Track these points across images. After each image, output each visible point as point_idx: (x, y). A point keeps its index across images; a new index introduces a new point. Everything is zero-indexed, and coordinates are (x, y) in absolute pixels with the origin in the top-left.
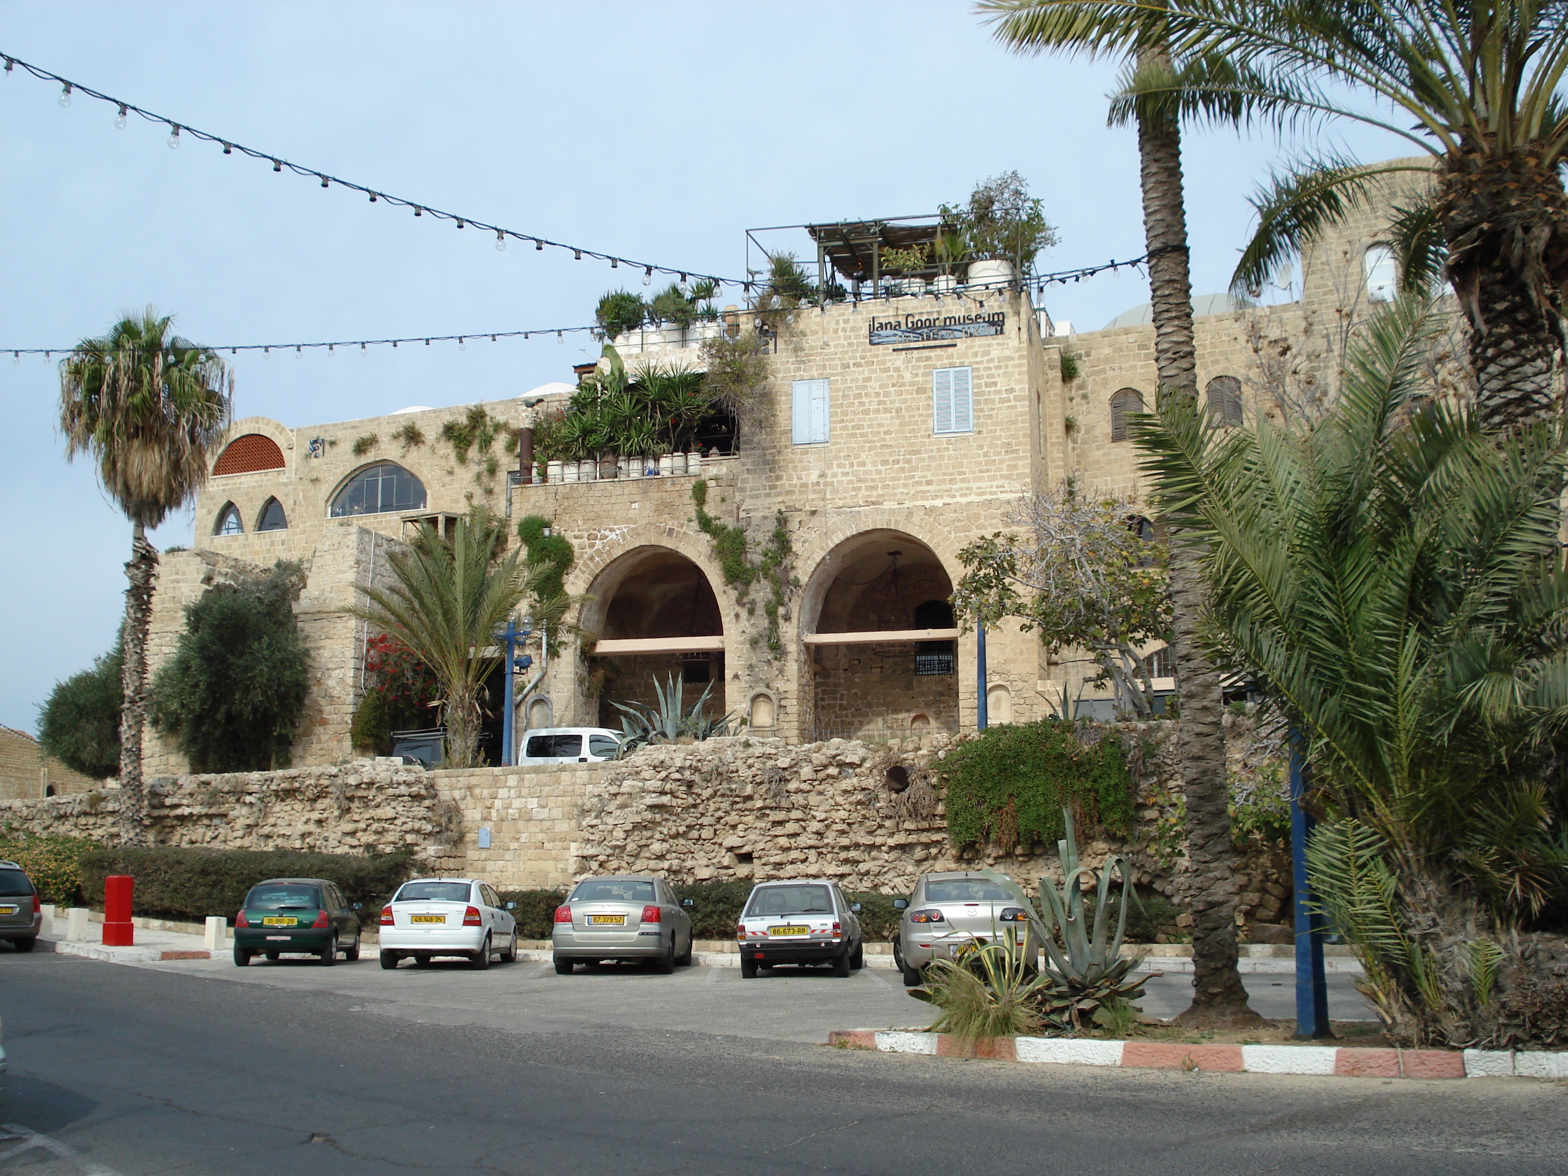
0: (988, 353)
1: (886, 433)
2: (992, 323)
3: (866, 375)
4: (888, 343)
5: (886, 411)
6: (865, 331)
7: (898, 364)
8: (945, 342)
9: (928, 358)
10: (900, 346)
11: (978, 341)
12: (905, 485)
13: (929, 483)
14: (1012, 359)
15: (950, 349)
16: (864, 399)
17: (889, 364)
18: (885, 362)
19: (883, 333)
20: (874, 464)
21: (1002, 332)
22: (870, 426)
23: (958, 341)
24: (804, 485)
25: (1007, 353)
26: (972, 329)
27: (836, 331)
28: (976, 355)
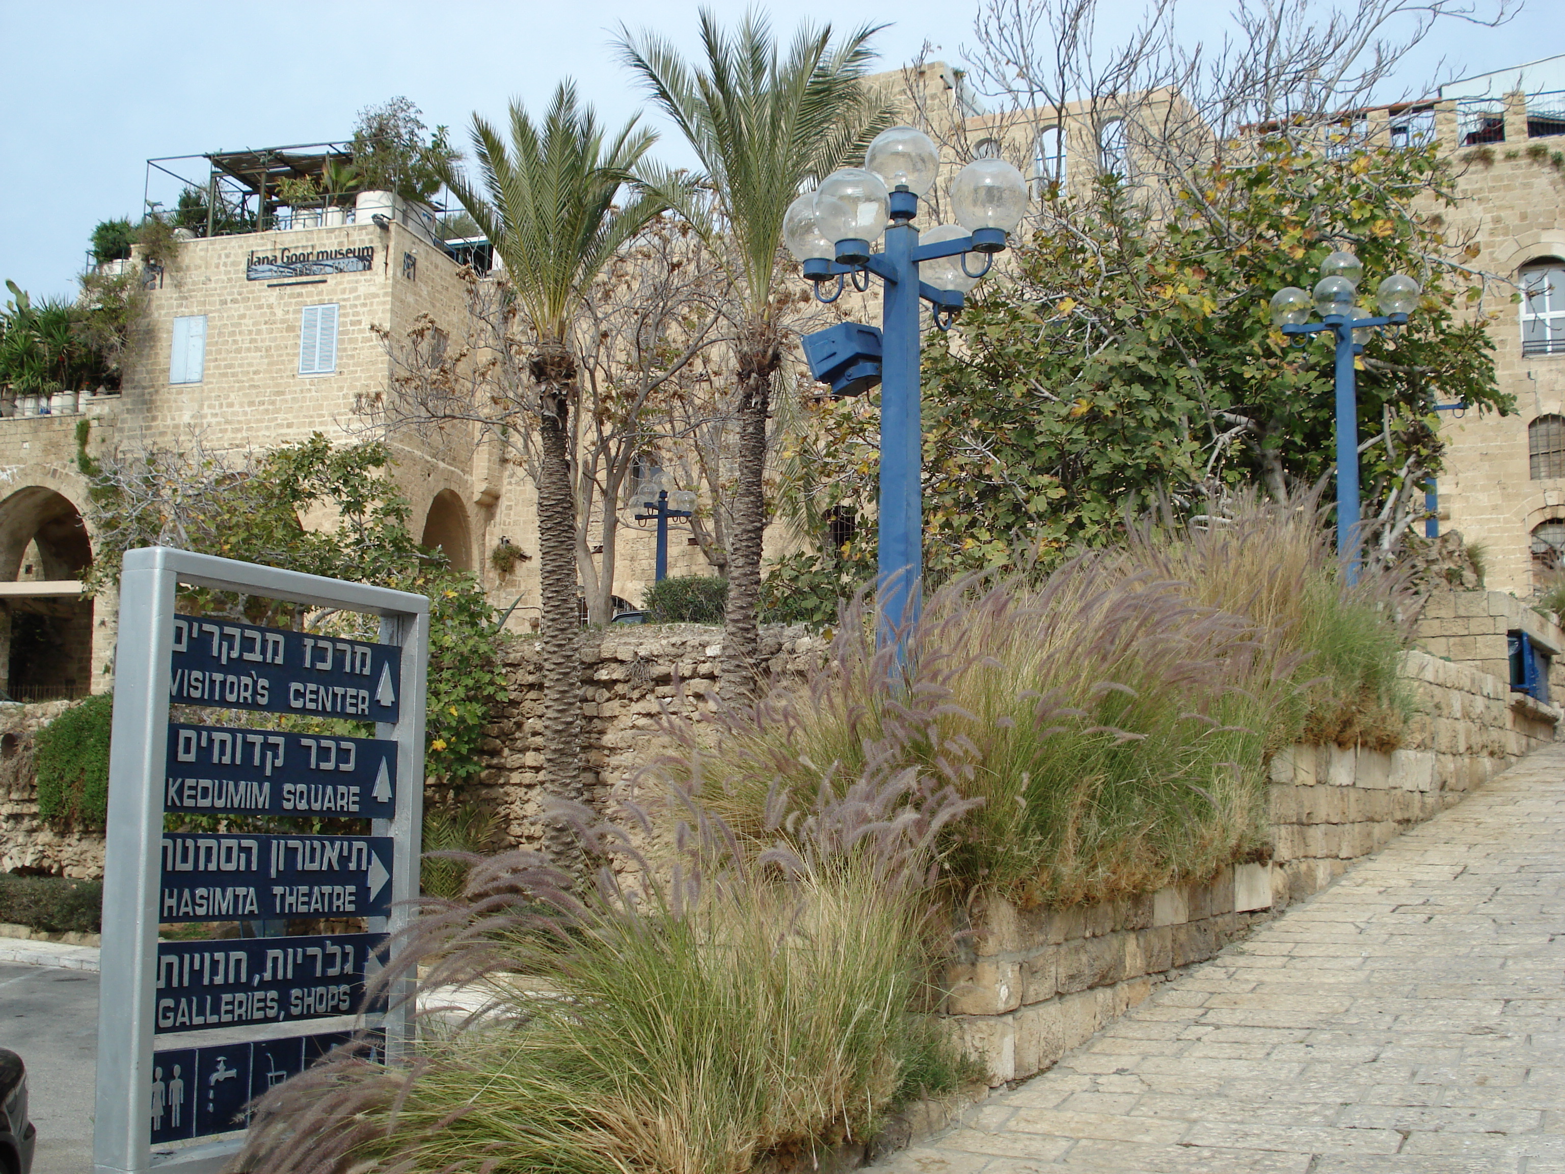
0: (355, 290)
1: (255, 373)
2: (361, 258)
3: (242, 311)
4: (264, 278)
5: (257, 349)
6: (244, 266)
7: (272, 300)
8: (317, 278)
9: (300, 295)
10: (275, 282)
11: (347, 277)
12: (268, 428)
13: (289, 426)
14: (377, 296)
15: (321, 286)
16: (238, 338)
17: (263, 301)
18: (259, 299)
19: (260, 268)
20: (241, 405)
21: (370, 268)
22: (241, 366)
23: (329, 278)
24: (177, 426)
25: (373, 289)
26: (342, 264)
27: (217, 266)
28: (343, 291)
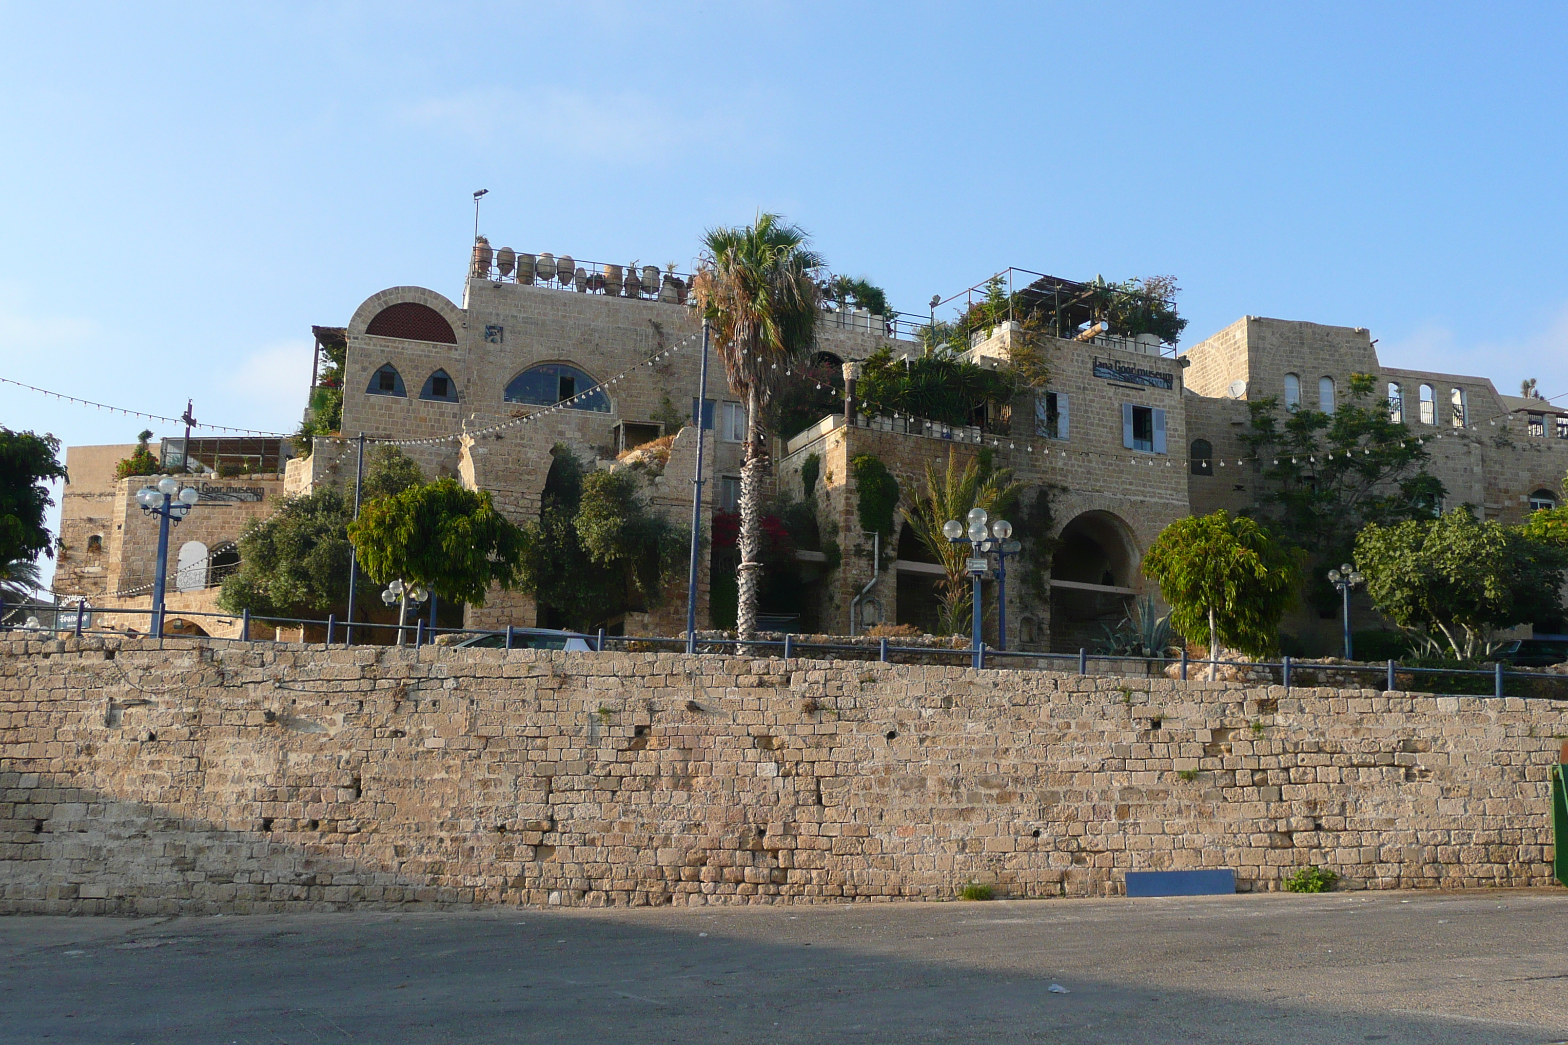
0: (1163, 401)
1: (1104, 442)
2: (1166, 380)
3: (1091, 397)
4: (1106, 378)
5: (1105, 426)
6: (1090, 365)
7: (1111, 394)
8: (1138, 386)
9: (1128, 395)
10: (1111, 382)
11: (1157, 391)
12: (1117, 483)
13: (1131, 484)
14: (1176, 408)
15: (1142, 392)
16: (1090, 415)
17: (1105, 394)
18: (1102, 391)
19: (1102, 370)
20: (1097, 463)
21: (1171, 389)
22: (1095, 435)
23: (1146, 388)
24: (1054, 469)
25: (1173, 403)
26: (1154, 380)
27: (1072, 361)
28: (1156, 400)
